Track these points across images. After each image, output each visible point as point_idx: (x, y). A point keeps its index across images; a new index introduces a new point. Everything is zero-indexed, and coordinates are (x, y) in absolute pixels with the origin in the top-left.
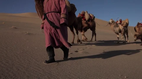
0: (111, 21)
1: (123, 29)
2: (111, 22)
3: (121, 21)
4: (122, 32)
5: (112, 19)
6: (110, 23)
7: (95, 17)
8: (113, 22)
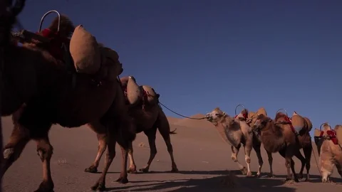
0: (214, 114)
1: (249, 133)
2: (214, 116)
3: (246, 115)
4: (247, 143)
5: (218, 109)
6: (210, 119)
7: (158, 96)
8: (220, 116)
